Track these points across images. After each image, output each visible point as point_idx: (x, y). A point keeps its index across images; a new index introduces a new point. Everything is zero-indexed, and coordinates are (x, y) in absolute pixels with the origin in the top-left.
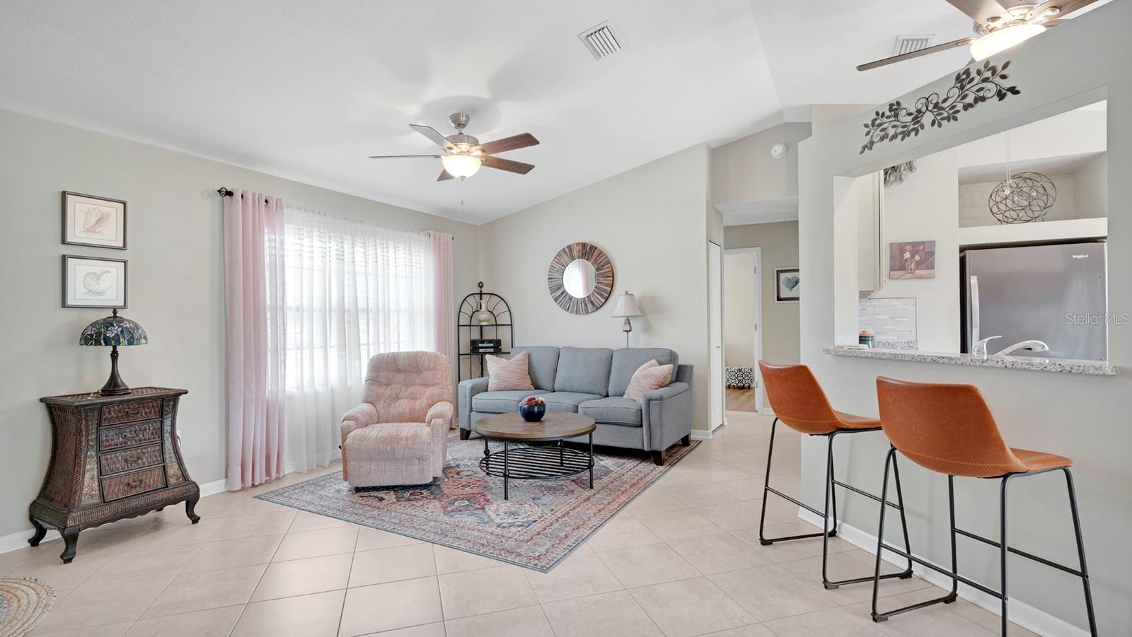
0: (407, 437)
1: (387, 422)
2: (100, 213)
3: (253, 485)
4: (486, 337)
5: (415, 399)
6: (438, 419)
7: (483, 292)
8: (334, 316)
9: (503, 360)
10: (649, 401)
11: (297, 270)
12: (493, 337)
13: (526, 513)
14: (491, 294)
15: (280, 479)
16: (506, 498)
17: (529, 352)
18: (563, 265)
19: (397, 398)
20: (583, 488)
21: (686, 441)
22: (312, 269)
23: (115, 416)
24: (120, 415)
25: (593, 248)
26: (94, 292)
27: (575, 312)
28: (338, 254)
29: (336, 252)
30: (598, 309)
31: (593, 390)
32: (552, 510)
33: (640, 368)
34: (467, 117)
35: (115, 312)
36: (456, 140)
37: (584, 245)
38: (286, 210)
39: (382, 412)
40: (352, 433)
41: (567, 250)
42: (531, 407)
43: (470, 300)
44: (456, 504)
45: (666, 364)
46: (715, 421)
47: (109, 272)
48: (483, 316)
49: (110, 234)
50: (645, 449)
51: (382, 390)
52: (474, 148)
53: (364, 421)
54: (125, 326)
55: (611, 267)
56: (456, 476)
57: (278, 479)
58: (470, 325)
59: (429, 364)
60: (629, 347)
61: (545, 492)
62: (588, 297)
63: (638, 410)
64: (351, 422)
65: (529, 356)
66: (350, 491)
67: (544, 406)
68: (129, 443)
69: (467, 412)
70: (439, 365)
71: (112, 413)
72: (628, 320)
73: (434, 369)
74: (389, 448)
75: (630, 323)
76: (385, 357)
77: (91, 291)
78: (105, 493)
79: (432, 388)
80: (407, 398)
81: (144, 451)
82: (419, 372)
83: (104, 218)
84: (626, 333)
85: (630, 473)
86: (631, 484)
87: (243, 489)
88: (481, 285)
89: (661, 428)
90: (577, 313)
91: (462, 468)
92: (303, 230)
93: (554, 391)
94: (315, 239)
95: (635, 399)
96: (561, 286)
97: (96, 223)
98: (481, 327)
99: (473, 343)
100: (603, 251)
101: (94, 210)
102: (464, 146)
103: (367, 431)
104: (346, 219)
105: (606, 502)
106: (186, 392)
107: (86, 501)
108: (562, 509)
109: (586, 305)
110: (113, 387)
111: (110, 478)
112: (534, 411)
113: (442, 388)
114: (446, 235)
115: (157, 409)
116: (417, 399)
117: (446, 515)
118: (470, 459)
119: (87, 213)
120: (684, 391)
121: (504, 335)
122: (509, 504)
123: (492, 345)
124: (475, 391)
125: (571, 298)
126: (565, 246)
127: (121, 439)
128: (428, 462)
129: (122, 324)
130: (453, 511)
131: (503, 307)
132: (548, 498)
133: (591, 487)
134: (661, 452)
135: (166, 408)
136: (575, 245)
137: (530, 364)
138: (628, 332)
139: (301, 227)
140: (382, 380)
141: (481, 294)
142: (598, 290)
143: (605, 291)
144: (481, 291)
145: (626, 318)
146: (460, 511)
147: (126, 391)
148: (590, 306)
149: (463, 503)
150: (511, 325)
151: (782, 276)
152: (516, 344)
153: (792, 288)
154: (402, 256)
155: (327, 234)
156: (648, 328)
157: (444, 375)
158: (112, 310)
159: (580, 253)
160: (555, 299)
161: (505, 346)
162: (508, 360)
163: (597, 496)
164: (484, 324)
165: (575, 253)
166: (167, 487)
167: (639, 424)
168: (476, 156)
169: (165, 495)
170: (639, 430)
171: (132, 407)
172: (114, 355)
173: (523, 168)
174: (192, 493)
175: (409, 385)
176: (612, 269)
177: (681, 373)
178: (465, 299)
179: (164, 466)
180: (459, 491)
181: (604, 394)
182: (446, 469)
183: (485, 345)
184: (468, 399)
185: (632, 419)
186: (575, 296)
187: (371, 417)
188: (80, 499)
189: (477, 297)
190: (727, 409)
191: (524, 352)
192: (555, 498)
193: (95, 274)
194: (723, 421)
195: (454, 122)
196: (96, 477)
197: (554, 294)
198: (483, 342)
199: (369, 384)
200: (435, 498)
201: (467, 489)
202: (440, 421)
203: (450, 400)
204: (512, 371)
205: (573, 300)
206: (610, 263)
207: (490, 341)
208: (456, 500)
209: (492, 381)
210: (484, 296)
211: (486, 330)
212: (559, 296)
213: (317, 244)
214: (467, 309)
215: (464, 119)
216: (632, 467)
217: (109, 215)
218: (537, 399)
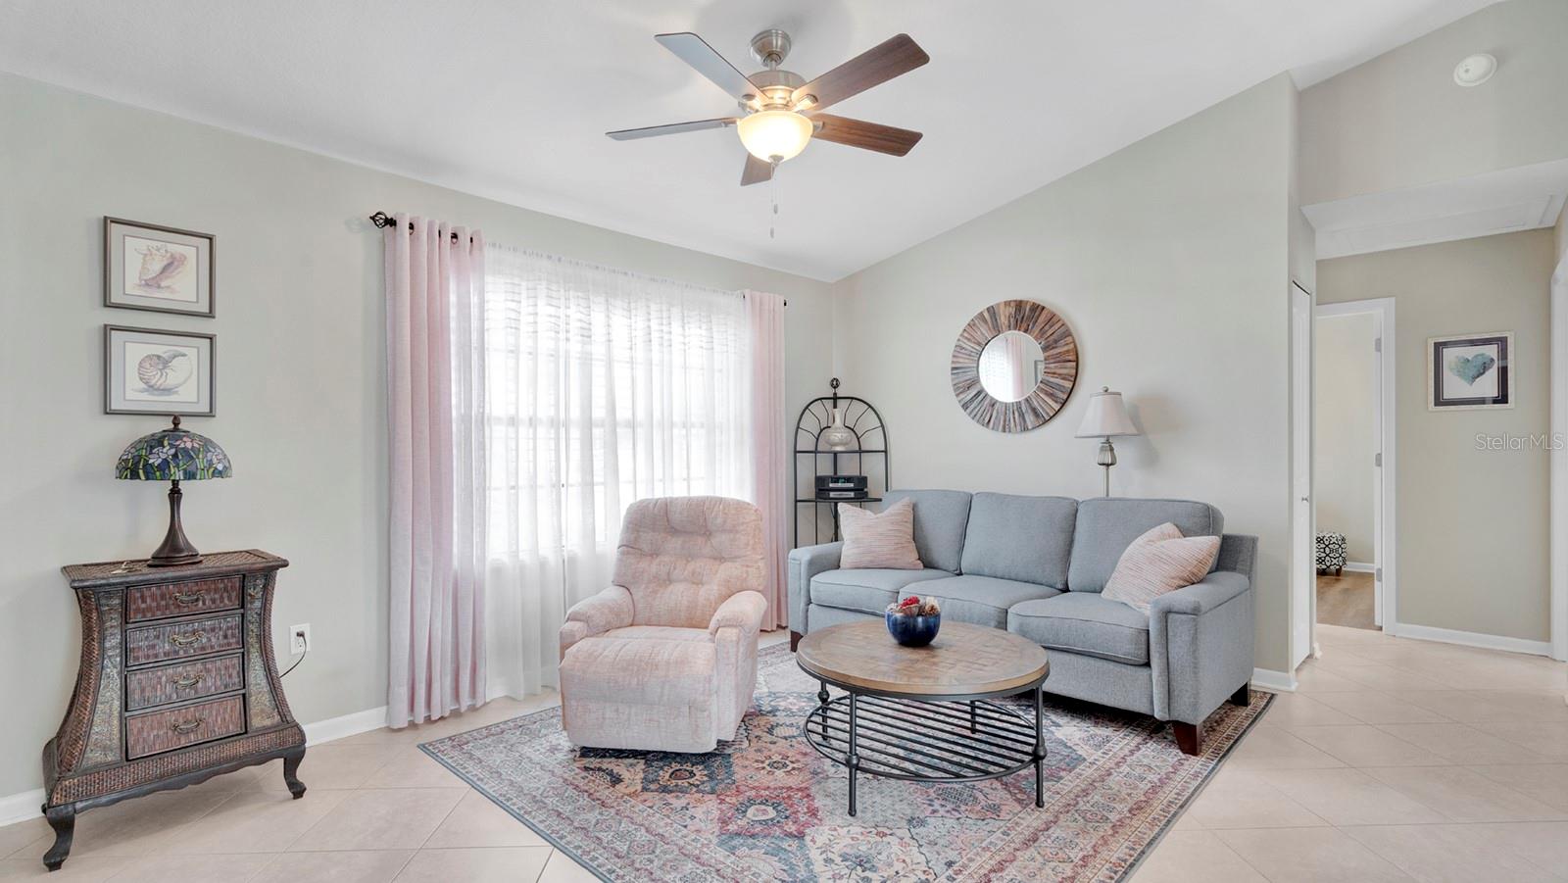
0: (668, 663)
1: (648, 624)
2: (169, 255)
3: (428, 720)
4: (843, 472)
5: (700, 583)
6: (729, 630)
7: (838, 395)
8: (575, 434)
9: (868, 512)
10: (1166, 614)
11: (511, 355)
12: (855, 473)
13: (890, 865)
14: (852, 398)
15: (478, 709)
16: (852, 812)
17: (914, 500)
18: (979, 344)
19: (669, 580)
20: (1019, 801)
21: (1241, 697)
22: (533, 354)
23: (154, 604)
24: (163, 603)
25: (1037, 309)
26: (158, 389)
27: (1001, 428)
28: (582, 328)
29: (579, 324)
30: (1046, 422)
31: (1039, 577)
32: (950, 864)
33: (1140, 541)
34: (786, 37)
35: (176, 423)
36: (762, 82)
37: (1019, 305)
38: (489, 254)
39: (640, 606)
40: (574, 648)
41: (986, 315)
42: (909, 616)
43: (816, 408)
44: (751, 812)
45: (1196, 534)
46: (1299, 651)
47: (184, 355)
48: (838, 436)
49: (185, 289)
50: (1157, 716)
51: (644, 564)
52: (796, 94)
53: (603, 623)
54: (182, 446)
55: (1074, 342)
56: (767, 738)
57: (473, 709)
58: (816, 452)
59: (725, 522)
60: (1111, 495)
61: (937, 805)
62: (1027, 400)
63: (1140, 631)
64: (577, 626)
65: (915, 507)
66: (573, 751)
67: (937, 616)
68: (181, 653)
69: (802, 605)
70: (743, 523)
71: (148, 600)
72: (1108, 441)
73: (733, 530)
74: (634, 682)
75: (1112, 450)
76: (651, 506)
77: (152, 387)
78: (131, 742)
79: (730, 564)
80: (685, 580)
81: (209, 666)
82: (707, 534)
83: (176, 263)
84: (1104, 467)
85: (1125, 769)
86: (1131, 803)
87: (413, 725)
88: (835, 383)
89: (1195, 673)
90: (1004, 431)
91: (781, 718)
92: (519, 285)
93: (961, 574)
94: (541, 302)
95: (1131, 604)
96: (976, 381)
97: (161, 273)
98: (835, 454)
99: (820, 482)
100: (1058, 313)
101: (158, 250)
102: (779, 94)
103: (602, 641)
104: (597, 268)
105: (1076, 855)
106: (285, 564)
107: (94, 756)
108: (973, 866)
109: (1022, 415)
110: (172, 551)
111: (144, 716)
112: (915, 627)
113: (747, 566)
114: (772, 295)
115: (234, 594)
116: (702, 584)
117: (721, 844)
118: (799, 696)
119: (146, 255)
120: (1239, 594)
121: (873, 468)
122: (856, 830)
123: (852, 485)
124: (818, 566)
125: (993, 403)
126: (982, 307)
127: (167, 647)
128: (706, 714)
129: (178, 443)
130: (738, 834)
131: (871, 420)
132: (940, 825)
133: (1039, 803)
134: (1195, 726)
135: (251, 591)
136: (1002, 307)
137: (916, 522)
138: (1108, 465)
139: (516, 281)
140: (646, 547)
141: (835, 399)
142: (1047, 389)
143: (1061, 388)
144: (835, 394)
145: (1103, 440)
146: (752, 836)
147: (194, 559)
148: (1030, 419)
149: (765, 812)
150: (886, 452)
151: (1449, 354)
152: (894, 485)
153: (1475, 378)
154: (696, 332)
155: (562, 291)
156: (1150, 459)
157: (751, 542)
158: (172, 418)
159: (1012, 320)
160: (963, 406)
161: (874, 488)
162: (876, 514)
163: (1056, 832)
164: (838, 449)
165: (1003, 320)
166: (246, 732)
167: (1143, 660)
168: (801, 112)
169: (241, 747)
170: (1144, 672)
171: (186, 589)
172: (175, 495)
173: (898, 142)
174: (290, 745)
175: (690, 557)
176: (1075, 346)
177: (1232, 554)
178: (807, 407)
179: (244, 695)
180: (763, 778)
181: (1060, 586)
182: (750, 718)
183: (840, 485)
184: (803, 582)
185: (1127, 648)
186: (1000, 400)
187: (618, 615)
188: (83, 752)
189: (829, 404)
190: (1321, 621)
191: (906, 500)
192: (958, 827)
193: (159, 357)
194: (1312, 648)
195: (759, 51)
196: (116, 714)
197: (962, 396)
198: (836, 480)
199: (623, 553)
200: (713, 792)
201: (779, 773)
202: (731, 634)
203: (761, 588)
204: (881, 534)
205: (996, 407)
206: (1070, 335)
207: (848, 479)
208: (751, 802)
209: (848, 550)
210: (839, 402)
211: (843, 460)
212: (972, 400)
213: (544, 309)
214: (810, 423)
215: (779, 43)
216: (1126, 752)
217: (183, 259)
218: (922, 602)
